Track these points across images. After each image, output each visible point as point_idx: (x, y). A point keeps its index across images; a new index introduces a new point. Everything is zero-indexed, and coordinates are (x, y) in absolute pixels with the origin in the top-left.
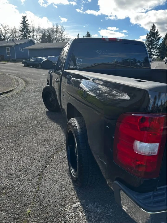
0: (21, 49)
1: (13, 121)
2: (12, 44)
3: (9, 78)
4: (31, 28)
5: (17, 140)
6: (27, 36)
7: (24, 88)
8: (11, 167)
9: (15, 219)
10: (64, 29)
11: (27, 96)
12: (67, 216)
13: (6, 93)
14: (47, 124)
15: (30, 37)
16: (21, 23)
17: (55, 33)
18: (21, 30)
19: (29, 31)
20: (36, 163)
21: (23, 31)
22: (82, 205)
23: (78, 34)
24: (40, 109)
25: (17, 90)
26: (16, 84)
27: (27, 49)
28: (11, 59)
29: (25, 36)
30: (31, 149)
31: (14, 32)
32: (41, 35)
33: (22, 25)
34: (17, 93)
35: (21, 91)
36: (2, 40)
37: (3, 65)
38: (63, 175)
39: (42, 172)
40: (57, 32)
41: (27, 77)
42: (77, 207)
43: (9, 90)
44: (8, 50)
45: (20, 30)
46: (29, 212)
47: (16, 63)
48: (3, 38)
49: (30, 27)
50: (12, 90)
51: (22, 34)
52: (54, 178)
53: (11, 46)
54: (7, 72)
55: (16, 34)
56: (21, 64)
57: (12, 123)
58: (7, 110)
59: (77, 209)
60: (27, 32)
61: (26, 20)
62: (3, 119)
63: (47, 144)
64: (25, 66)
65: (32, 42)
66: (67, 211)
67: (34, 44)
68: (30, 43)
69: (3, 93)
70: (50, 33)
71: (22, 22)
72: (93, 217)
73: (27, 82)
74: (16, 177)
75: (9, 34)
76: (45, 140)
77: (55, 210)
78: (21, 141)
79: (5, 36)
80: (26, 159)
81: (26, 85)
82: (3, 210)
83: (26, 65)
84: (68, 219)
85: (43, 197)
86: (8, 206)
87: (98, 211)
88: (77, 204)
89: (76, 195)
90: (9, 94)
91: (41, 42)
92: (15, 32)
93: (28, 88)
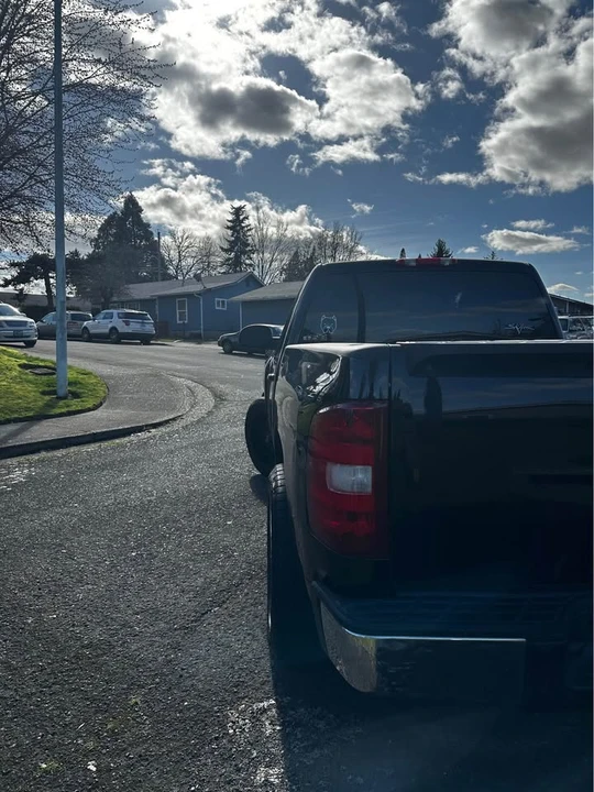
0: (218, 302)
1: (152, 498)
2: (196, 288)
3: (172, 385)
4: (257, 240)
5: (152, 542)
6: (241, 264)
7: (210, 413)
8: (116, 603)
9: (97, 712)
10: (358, 236)
11: (210, 436)
12: (231, 724)
13: (155, 426)
14: (244, 507)
15: (251, 265)
16: (228, 228)
17: (329, 252)
18: (226, 246)
19: (250, 248)
20: (183, 600)
21: (232, 251)
22: (279, 707)
23: (403, 250)
24: (237, 470)
25: (189, 420)
26: (187, 402)
27: (237, 303)
28: (187, 334)
29: (235, 264)
30: (179, 567)
31: (206, 252)
32: (286, 258)
33: (230, 232)
34: (185, 428)
35: (198, 422)
36: (170, 277)
37: (163, 351)
38: (249, 634)
39: (196, 621)
40: (335, 247)
41: (223, 381)
42: (264, 711)
43: (166, 418)
44: (182, 306)
45: (222, 248)
46: (136, 703)
47: (199, 343)
48: (172, 271)
49: (253, 238)
50: (174, 419)
51: (228, 259)
52: (223, 640)
53: (189, 296)
54: (167, 370)
55: (212, 258)
56: (214, 347)
57: (150, 501)
58: (142, 470)
59: (261, 714)
60: (244, 253)
61: (241, 217)
62: (128, 492)
63: (229, 557)
64: (226, 353)
65: (253, 282)
66: (233, 714)
67: (261, 285)
68: (248, 285)
69: (146, 426)
70: (313, 253)
71: (230, 224)
72: (299, 736)
73: (220, 398)
74: (124, 626)
75: (190, 261)
76: (225, 547)
77: (203, 708)
78: (162, 546)
79: (178, 268)
80: (161, 589)
81: (215, 407)
82: (75, 690)
83: (228, 347)
84: (231, 731)
85: (181, 676)
86: (89, 684)
87: (320, 726)
88: (266, 704)
89: (271, 683)
90: (163, 429)
91: (285, 281)
92: (208, 255)
93: (222, 413)
